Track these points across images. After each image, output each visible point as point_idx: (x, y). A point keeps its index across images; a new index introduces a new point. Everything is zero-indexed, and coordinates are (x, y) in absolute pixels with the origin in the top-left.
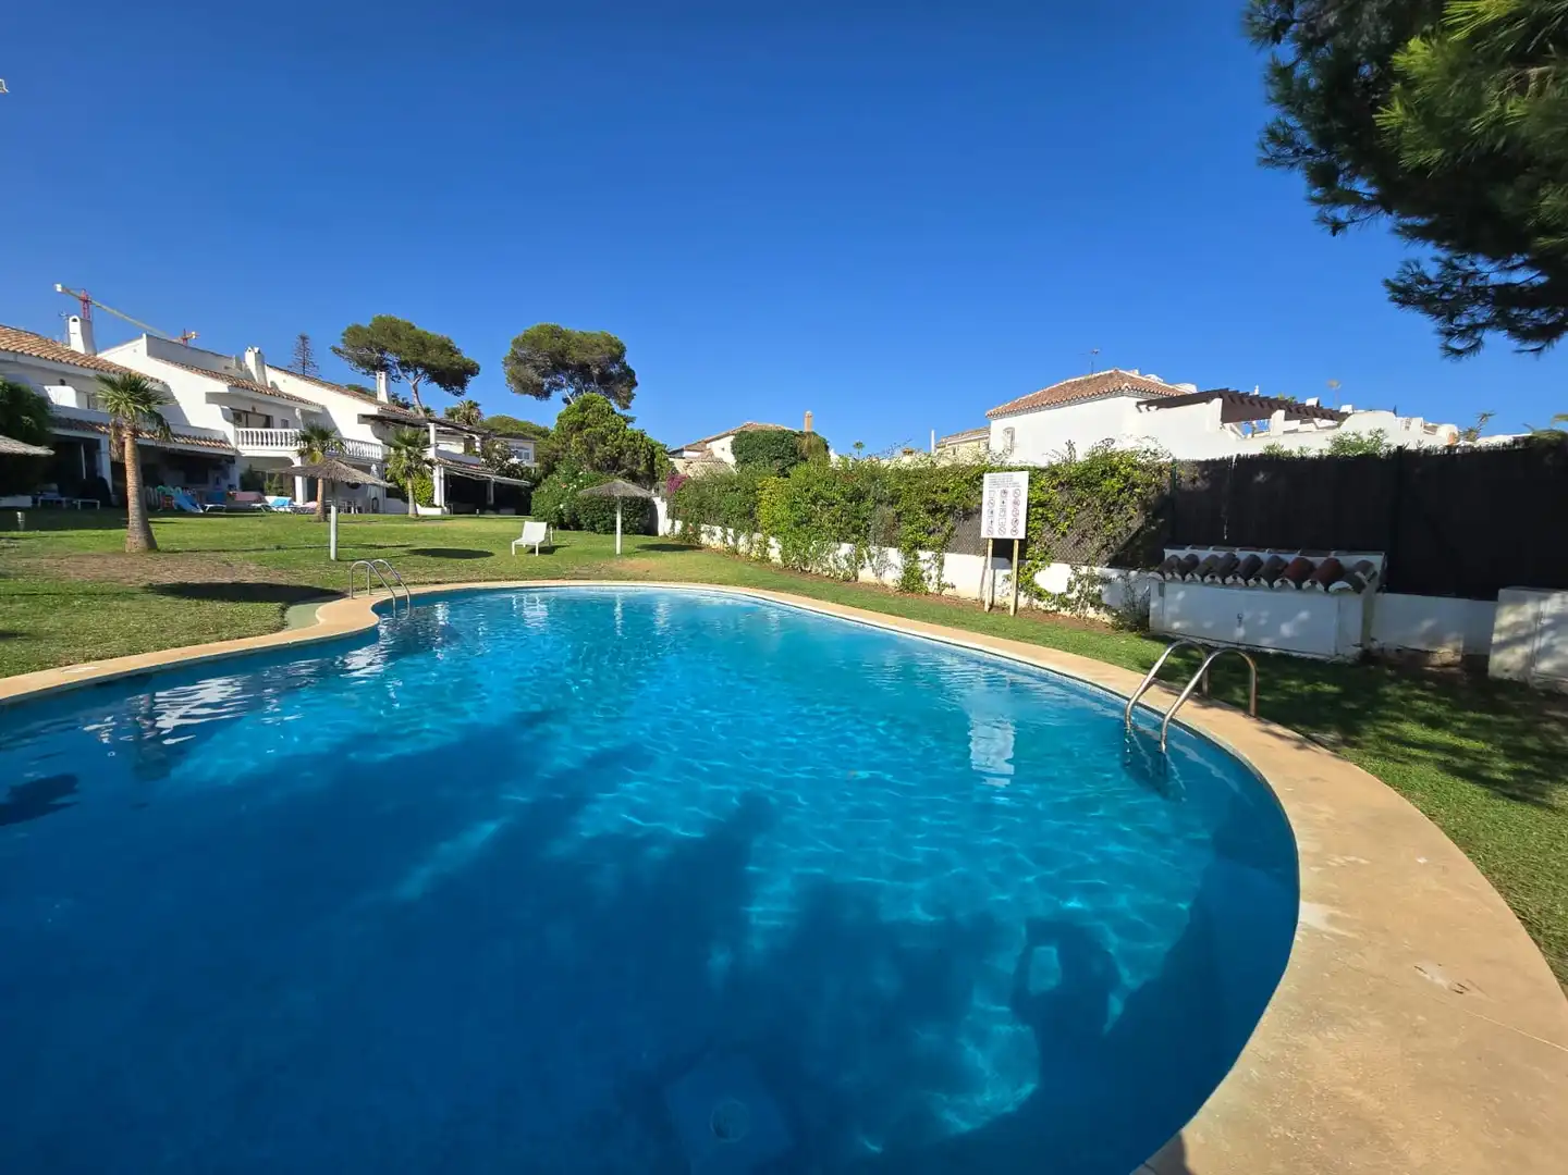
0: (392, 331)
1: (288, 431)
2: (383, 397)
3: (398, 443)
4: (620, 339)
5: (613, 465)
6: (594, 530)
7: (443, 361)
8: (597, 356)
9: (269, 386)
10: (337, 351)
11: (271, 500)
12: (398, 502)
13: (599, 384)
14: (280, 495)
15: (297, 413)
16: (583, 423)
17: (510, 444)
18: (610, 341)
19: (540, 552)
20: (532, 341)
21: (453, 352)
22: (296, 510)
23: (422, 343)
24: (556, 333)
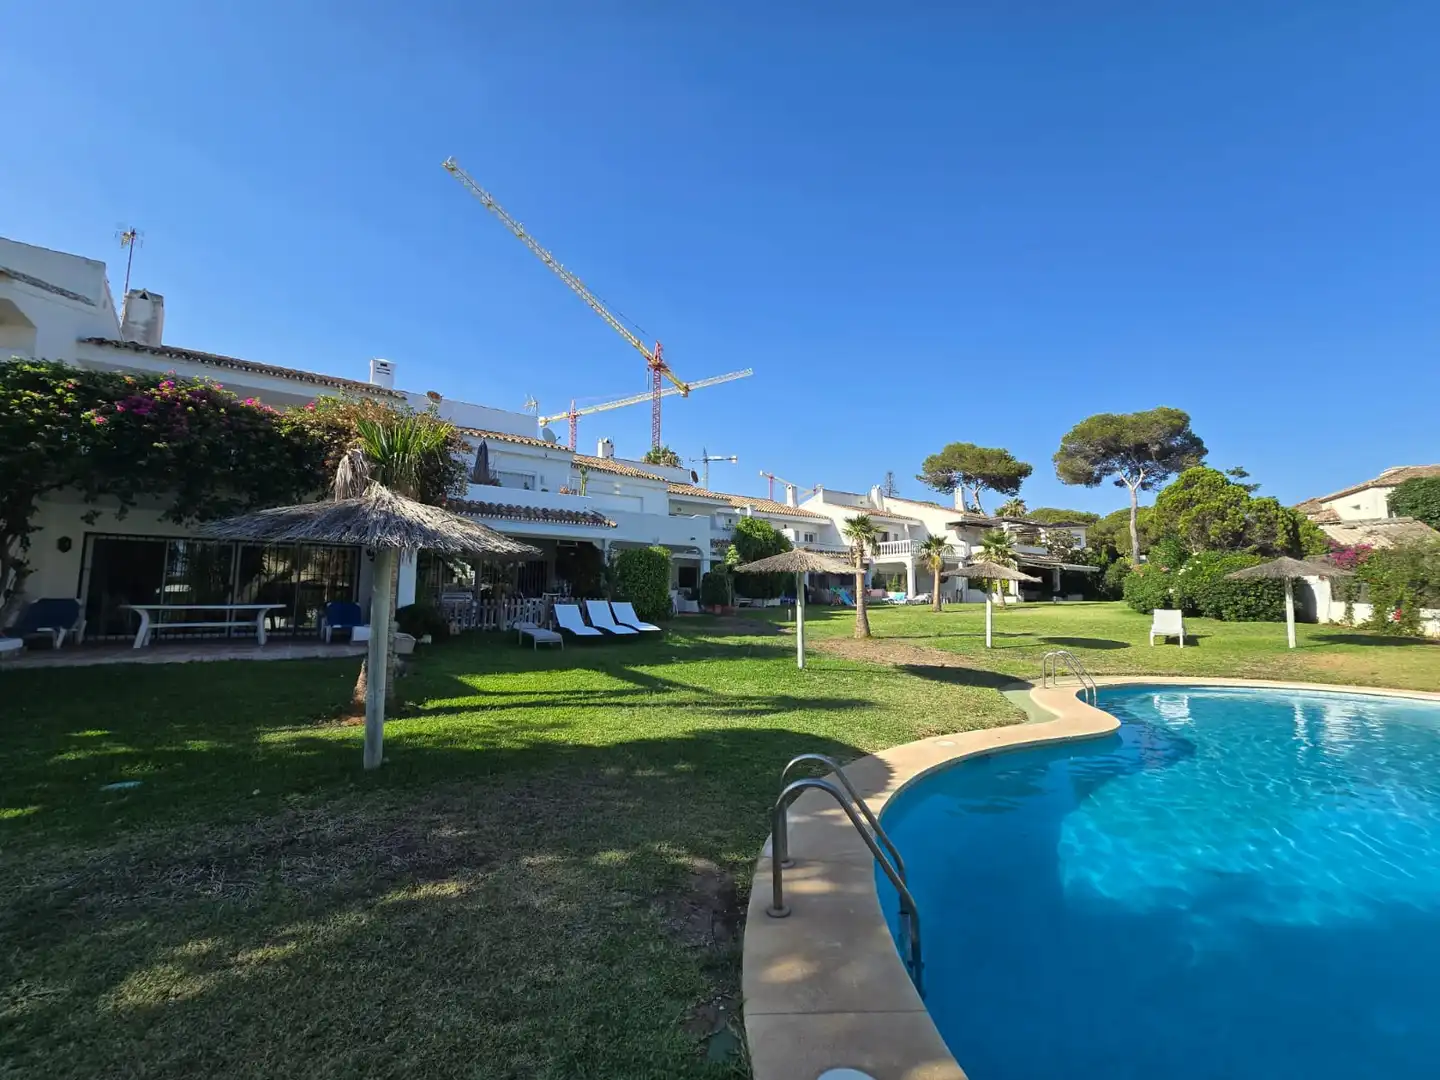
0: (959, 453)
1: (899, 542)
2: (959, 506)
3: (987, 542)
4: (1182, 410)
5: (1237, 540)
6: (1220, 617)
7: (1000, 469)
8: (1156, 432)
9: (885, 510)
10: (919, 478)
11: (892, 595)
12: (978, 593)
13: (1159, 460)
14: (897, 591)
15: (906, 527)
16: (1190, 500)
17: (1072, 532)
18: (1169, 414)
19: (1185, 643)
20: (1082, 434)
21: (1008, 459)
22: (910, 602)
23: (983, 457)
24: (1107, 421)
